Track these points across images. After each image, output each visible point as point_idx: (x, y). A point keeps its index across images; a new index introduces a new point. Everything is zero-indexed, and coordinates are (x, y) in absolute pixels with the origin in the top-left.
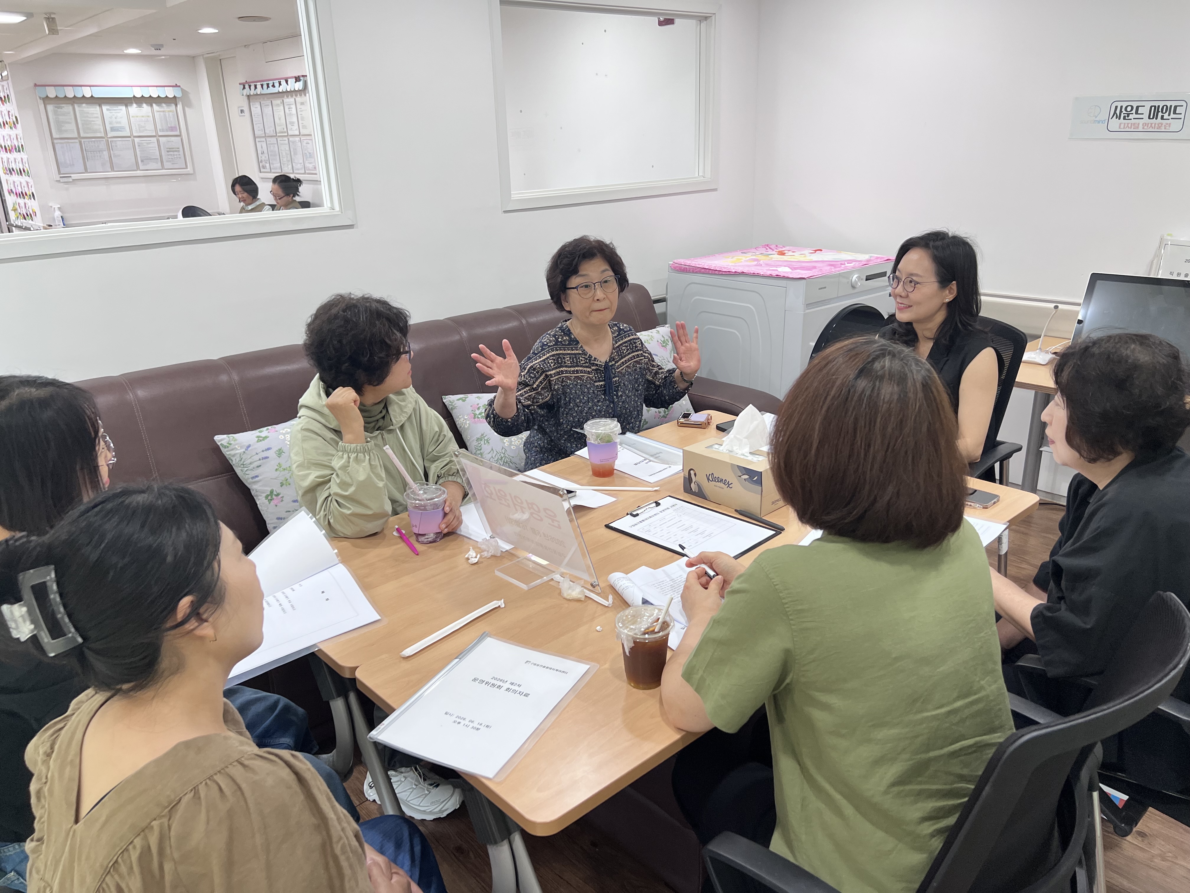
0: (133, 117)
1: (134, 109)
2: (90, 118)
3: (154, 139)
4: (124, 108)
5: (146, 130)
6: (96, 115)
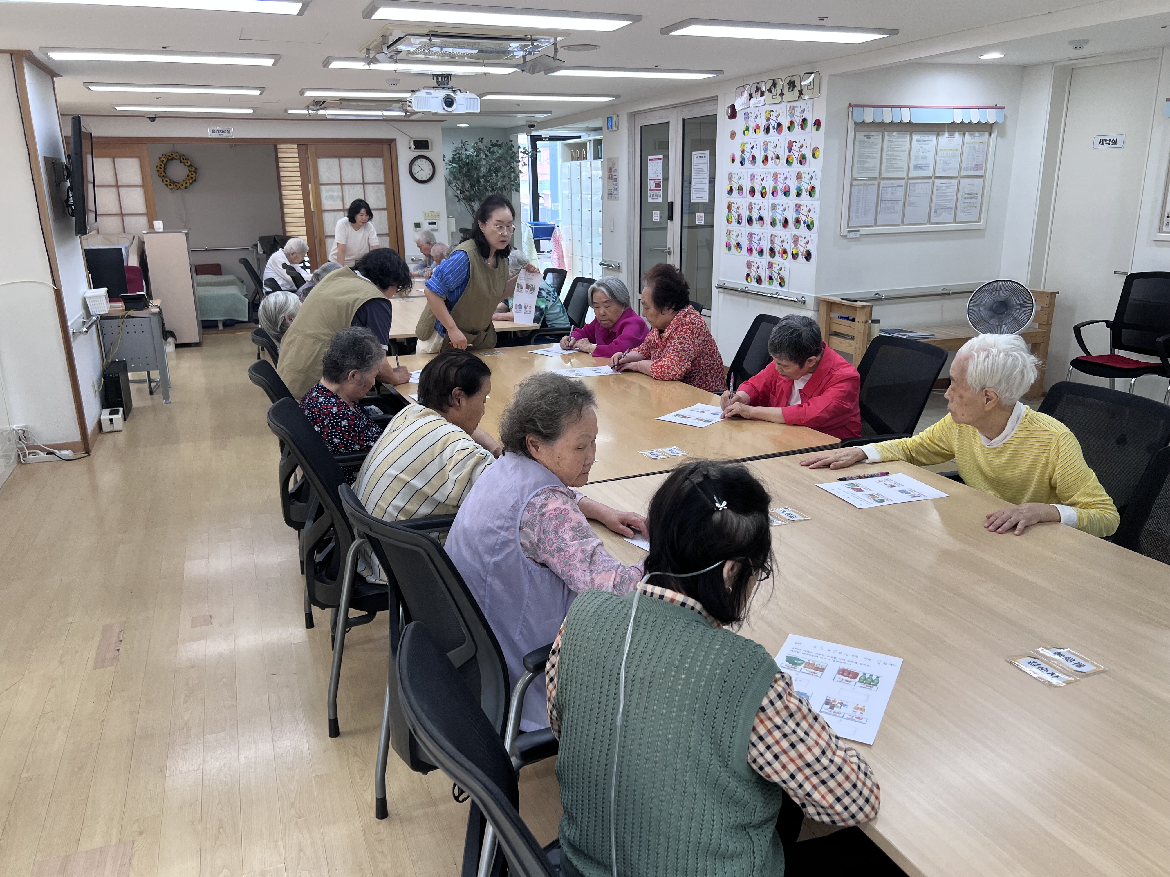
0: (940, 150)
1: (945, 139)
2: (897, 151)
3: (955, 182)
4: (934, 138)
5: (950, 169)
6: (903, 148)
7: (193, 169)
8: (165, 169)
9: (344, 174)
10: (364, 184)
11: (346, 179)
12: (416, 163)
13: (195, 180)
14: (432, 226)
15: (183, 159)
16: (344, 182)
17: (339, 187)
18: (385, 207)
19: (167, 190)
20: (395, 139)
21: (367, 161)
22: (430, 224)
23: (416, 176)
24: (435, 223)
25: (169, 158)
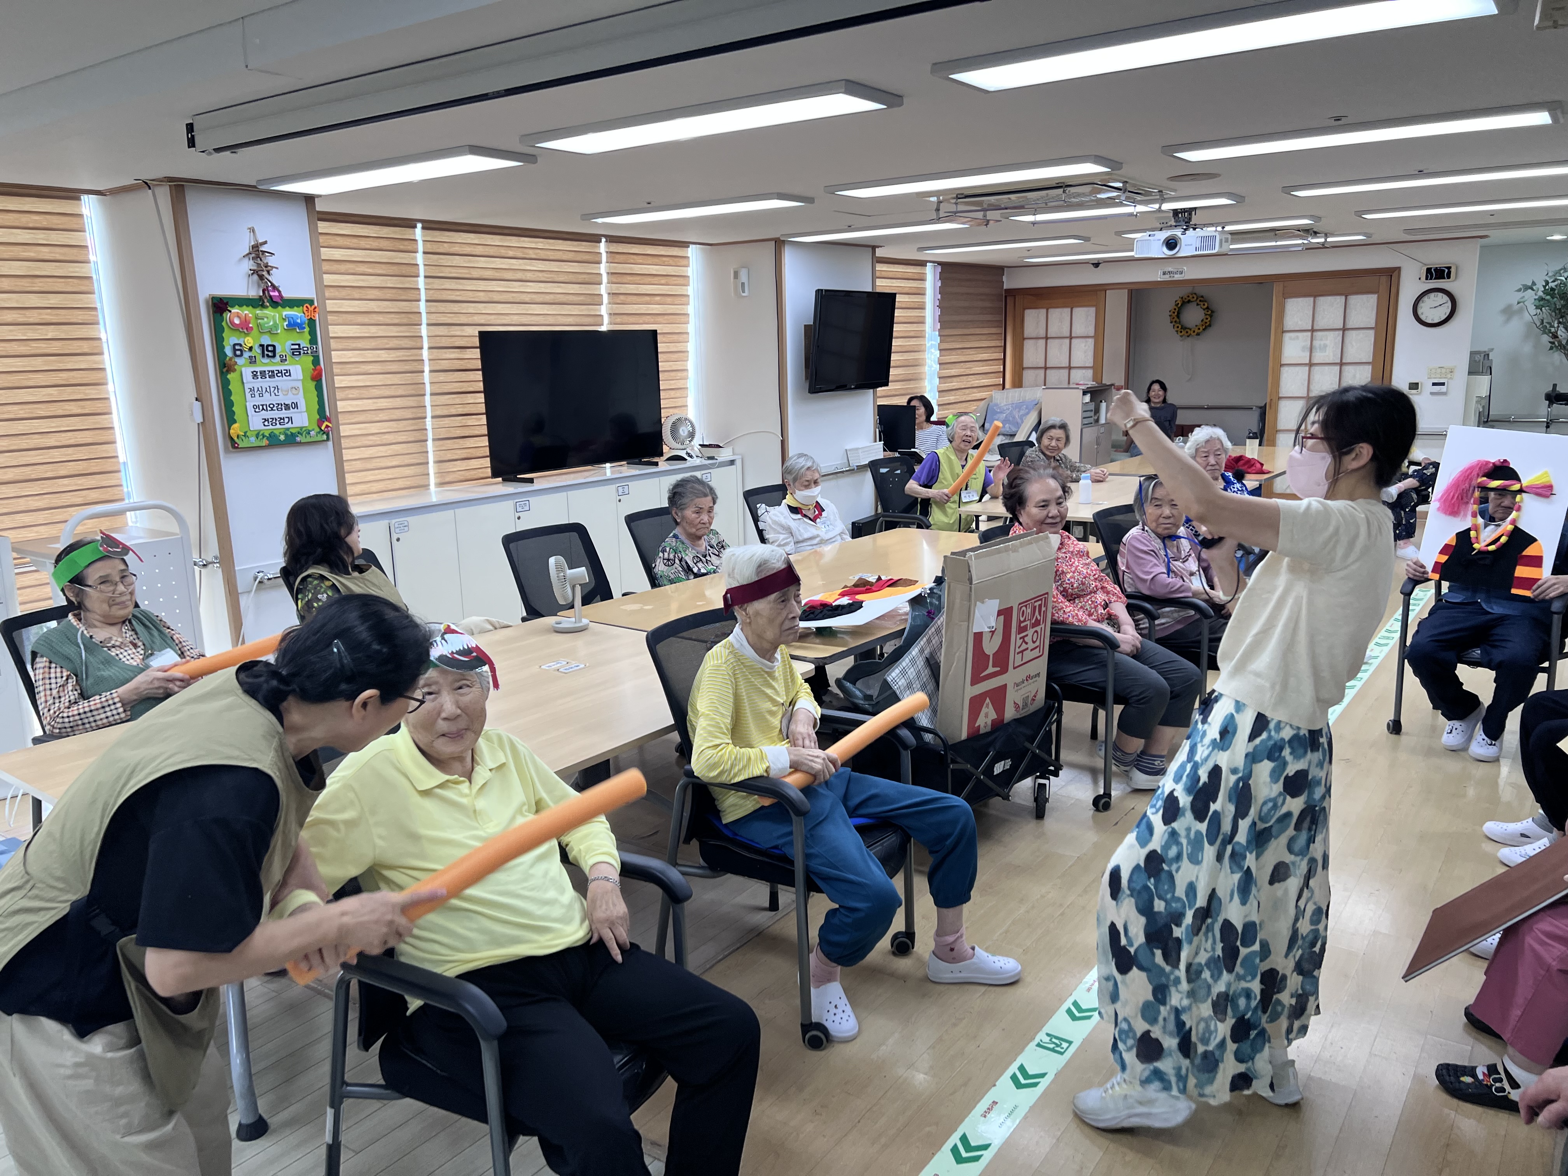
7: (1209, 312)
8: (1178, 313)
9: (1318, 318)
10: (1344, 329)
11: (1319, 324)
12: (1425, 298)
13: (1210, 325)
14: (1437, 388)
15: (1201, 300)
16: (1316, 327)
17: (1309, 334)
18: (1371, 360)
19: (1178, 337)
20: (1398, 269)
21: (1354, 300)
22: (1434, 384)
23: (1423, 318)
24: (1443, 384)
25: (1185, 302)
